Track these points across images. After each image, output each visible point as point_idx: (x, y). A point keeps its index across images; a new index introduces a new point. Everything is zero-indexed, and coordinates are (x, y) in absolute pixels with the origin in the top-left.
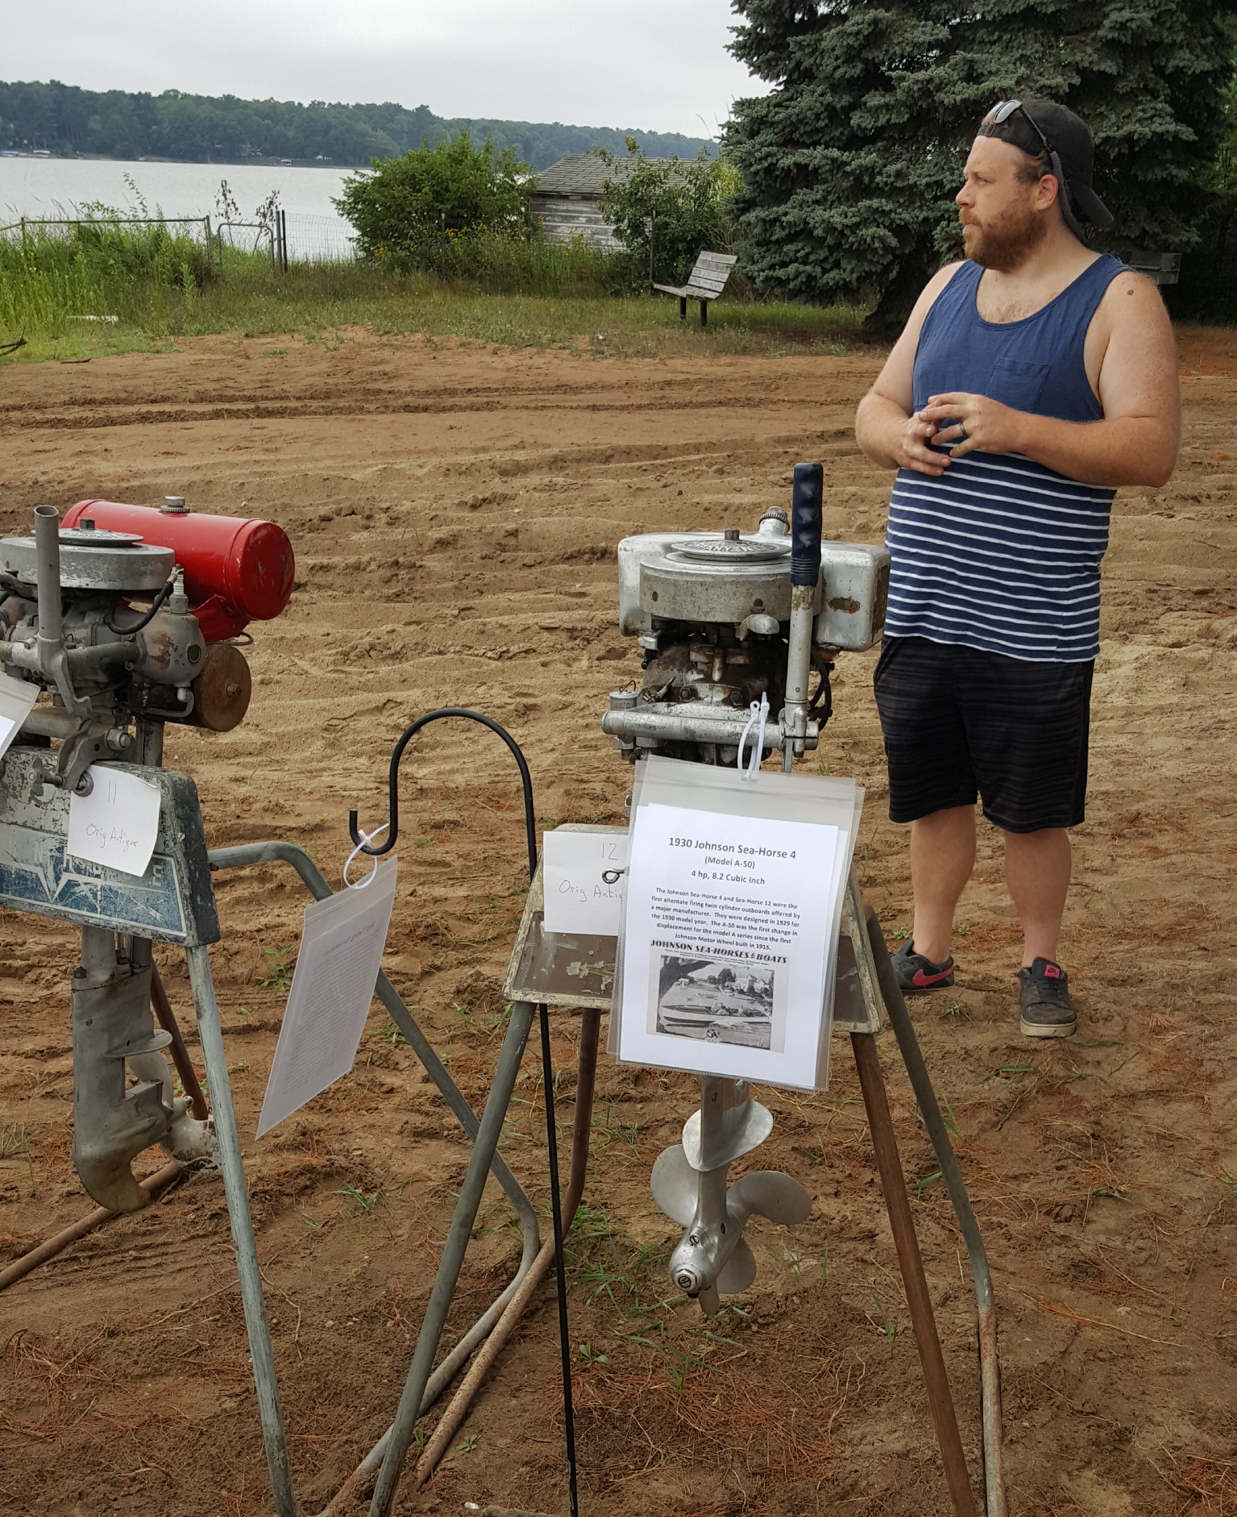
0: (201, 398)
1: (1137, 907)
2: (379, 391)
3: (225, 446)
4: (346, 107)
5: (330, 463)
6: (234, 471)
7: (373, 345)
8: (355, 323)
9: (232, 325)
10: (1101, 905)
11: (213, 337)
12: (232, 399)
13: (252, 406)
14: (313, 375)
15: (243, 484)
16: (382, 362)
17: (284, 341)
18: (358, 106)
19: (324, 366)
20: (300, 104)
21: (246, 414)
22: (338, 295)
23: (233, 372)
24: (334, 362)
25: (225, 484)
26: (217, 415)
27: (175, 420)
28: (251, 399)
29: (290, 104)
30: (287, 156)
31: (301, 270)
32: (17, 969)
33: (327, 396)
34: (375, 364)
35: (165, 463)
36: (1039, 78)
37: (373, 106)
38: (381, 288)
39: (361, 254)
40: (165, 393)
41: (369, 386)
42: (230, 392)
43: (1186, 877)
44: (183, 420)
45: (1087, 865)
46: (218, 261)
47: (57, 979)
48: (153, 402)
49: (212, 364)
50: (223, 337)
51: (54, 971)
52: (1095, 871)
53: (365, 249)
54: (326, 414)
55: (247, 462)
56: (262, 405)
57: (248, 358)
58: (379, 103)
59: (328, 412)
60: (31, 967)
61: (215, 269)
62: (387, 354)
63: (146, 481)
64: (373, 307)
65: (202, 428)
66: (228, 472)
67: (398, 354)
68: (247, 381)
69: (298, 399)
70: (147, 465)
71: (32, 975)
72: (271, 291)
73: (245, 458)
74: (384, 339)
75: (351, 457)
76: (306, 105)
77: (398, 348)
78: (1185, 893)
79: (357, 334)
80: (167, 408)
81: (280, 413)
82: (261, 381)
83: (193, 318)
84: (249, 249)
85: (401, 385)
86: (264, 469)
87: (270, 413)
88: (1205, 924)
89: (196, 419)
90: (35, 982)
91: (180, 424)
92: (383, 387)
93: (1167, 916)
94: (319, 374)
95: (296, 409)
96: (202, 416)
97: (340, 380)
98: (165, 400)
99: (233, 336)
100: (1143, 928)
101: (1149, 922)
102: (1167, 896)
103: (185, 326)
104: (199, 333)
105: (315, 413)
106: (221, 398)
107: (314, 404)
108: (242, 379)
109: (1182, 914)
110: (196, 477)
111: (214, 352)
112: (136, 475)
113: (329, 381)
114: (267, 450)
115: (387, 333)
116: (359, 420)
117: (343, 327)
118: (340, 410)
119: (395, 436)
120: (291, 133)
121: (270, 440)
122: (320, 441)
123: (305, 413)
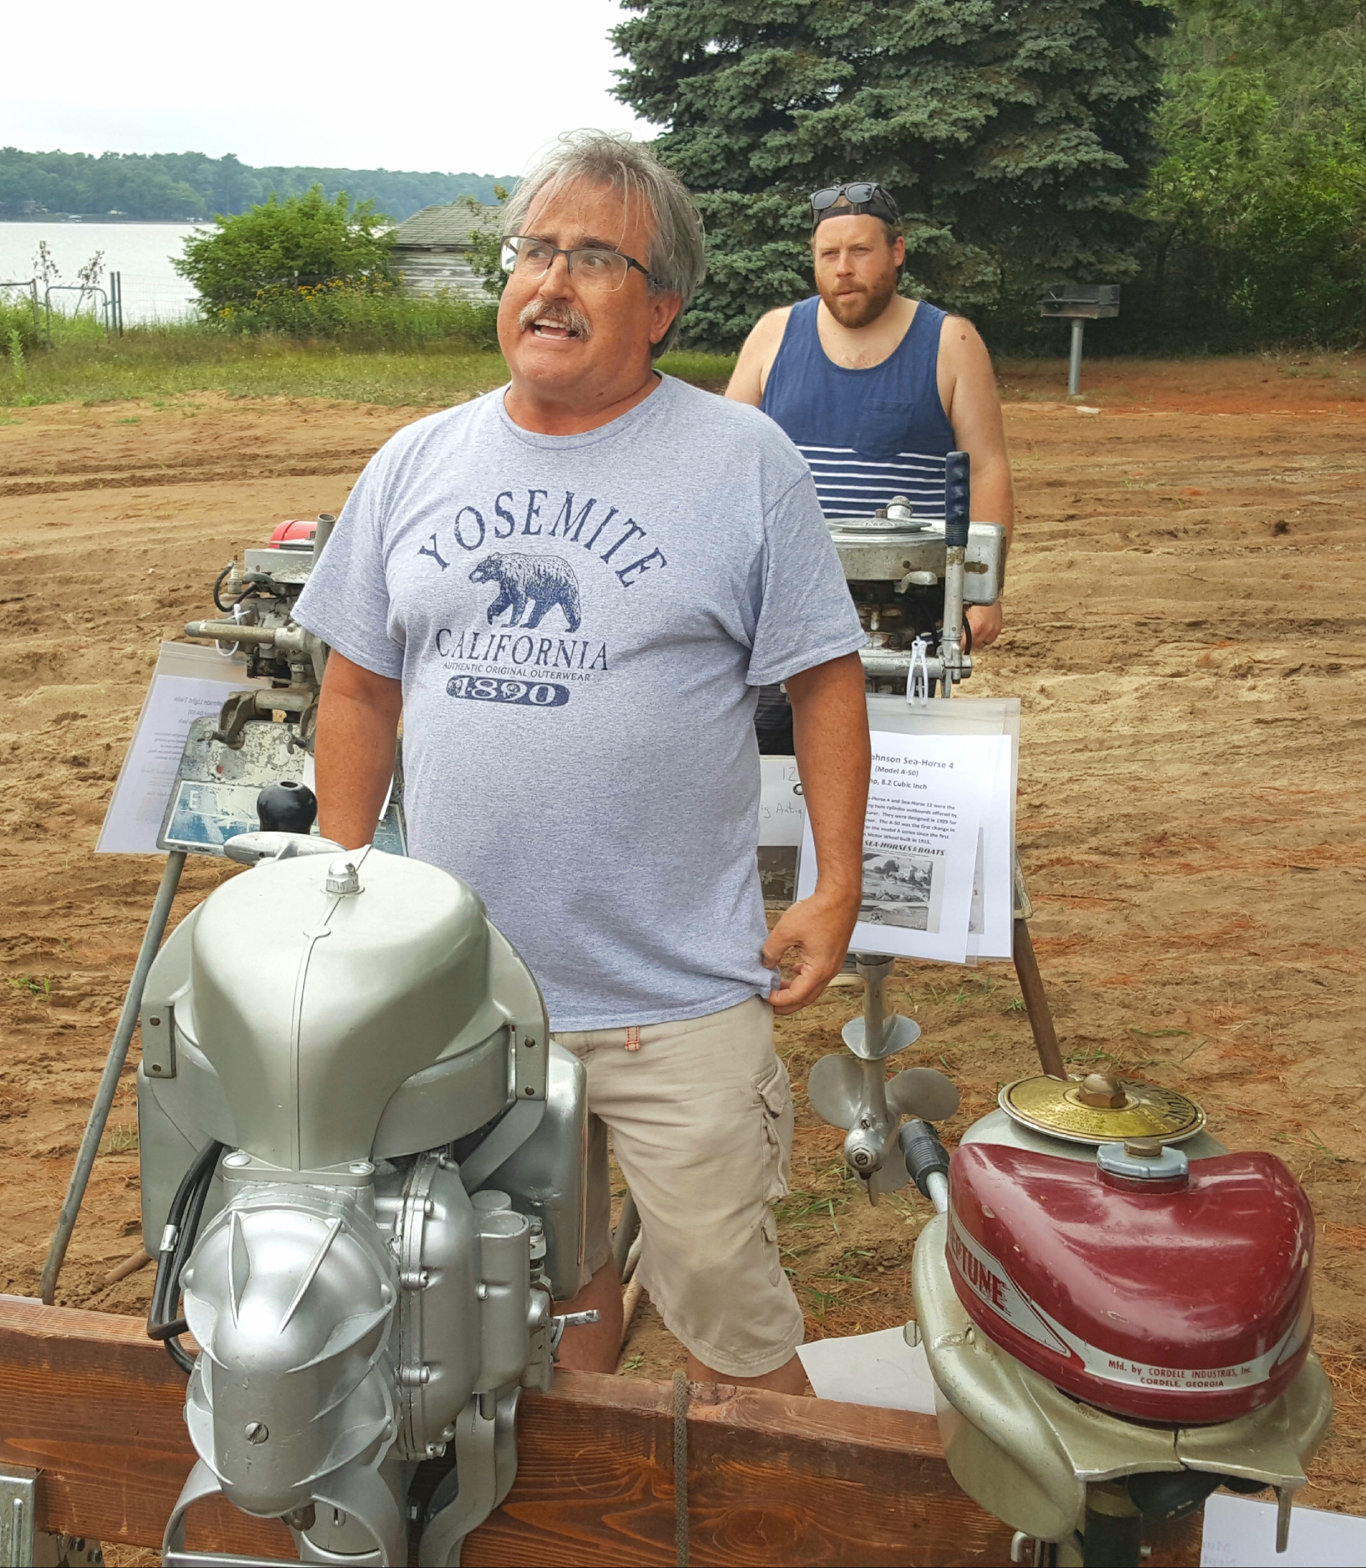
0: (63, 469)
1: (1179, 918)
2: (255, 457)
3: (111, 515)
4: (143, 157)
5: (231, 527)
6: (130, 540)
7: (232, 411)
8: (205, 389)
9: (67, 394)
10: (1142, 918)
11: (49, 407)
12: (97, 469)
13: (125, 475)
14: (177, 443)
15: (145, 551)
16: (250, 426)
17: (130, 410)
18: (157, 157)
19: (187, 433)
20: (91, 156)
21: (119, 484)
22: (182, 359)
23: (88, 442)
24: (197, 429)
25: (127, 552)
26: (90, 485)
27: (46, 491)
28: (116, 469)
29: (79, 156)
30: (76, 212)
31: (138, 334)
32: (70, 998)
33: (200, 462)
34: (242, 429)
35: (53, 534)
36: (950, 111)
37: (173, 156)
38: (229, 351)
39: (204, 316)
40: (23, 465)
41: (243, 451)
42: (93, 463)
43: (1225, 889)
44: (53, 491)
45: (1120, 881)
46: (44, 326)
47: (112, 1006)
48: (11, 474)
49: (62, 435)
50: (59, 407)
51: (108, 999)
52: (1130, 887)
53: (209, 311)
54: (207, 480)
55: (141, 530)
56: (138, 473)
57: (99, 427)
58: (180, 152)
59: (209, 478)
60: (85, 995)
61: (42, 336)
62: (251, 418)
63: (39, 552)
64: (223, 371)
65: (79, 499)
66: (125, 541)
67: (264, 419)
68: (107, 448)
69: (169, 466)
70: (34, 537)
71: (85, 1004)
72: (107, 358)
73: (139, 526)
74: (242, 403)
75: (251, 521)
76: (97, 156)
77: (261, 413)
78: (1228, 904)
79: (211, 400)
80: (29, 479)
81: (159, 481)
82: (122, 450)
83: (22, 388)
84: (69, 312)
85: (277, 449)
86: (160, 536)
87: (147, 482)
88: (1251, 932)
89: (67, 490)
90: (88, 1010)
91: (52, 496)
92: (258, 452)
93: (1211, 927)
94: (184, 441)
95: (174, 476)
96: (74, 487)
97: (207, 446)
98: (24, 472)
99: (72, 406)
100: (1188, 937)
101: (1192, 932)
102: (1209, 908)
103: (16, 397)
104: (32, 403)
105: (194, 480)
106: (85, 469)
107: (193, 472)
108: (100, 448)
109: (1226, 923)
110: (91, 546)
111: (58, 422)
112: (25, 547)
113: (198, 447)
114: (159, 517)
115: (244, 397)
116: (249, 485)
117: (192, 392)
118: (221, 476)
119: (292, 500)
120: (81, 187)
121: (159, 507)
122: (212, 507)
123: (184, 480)
